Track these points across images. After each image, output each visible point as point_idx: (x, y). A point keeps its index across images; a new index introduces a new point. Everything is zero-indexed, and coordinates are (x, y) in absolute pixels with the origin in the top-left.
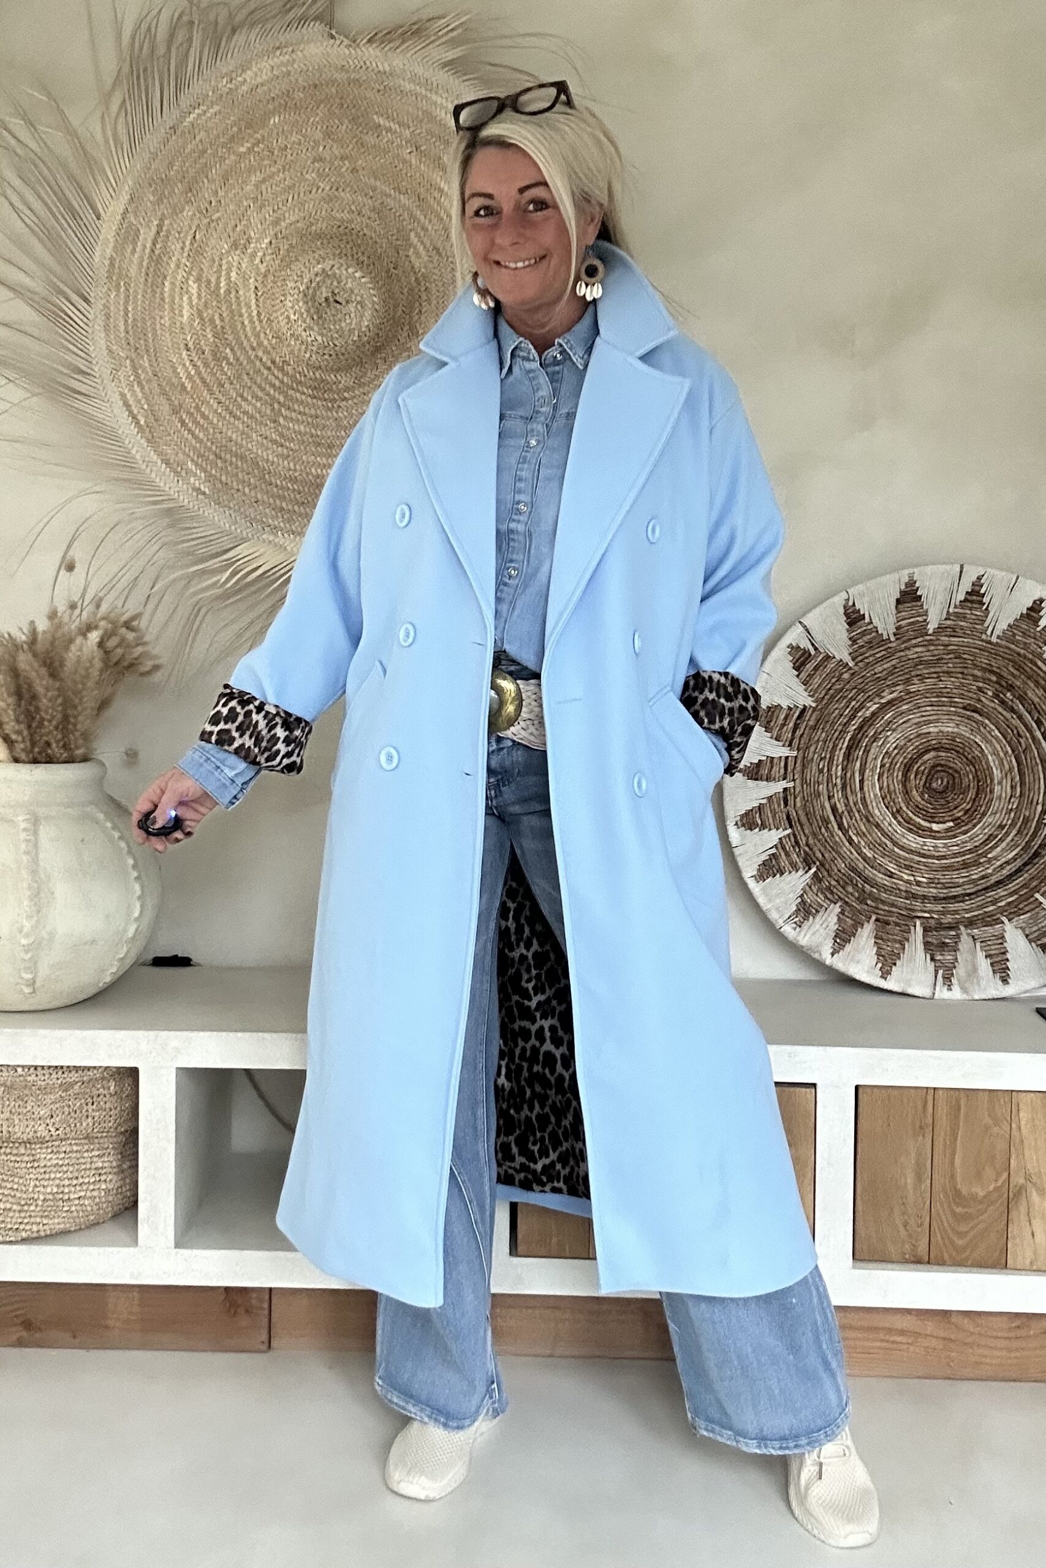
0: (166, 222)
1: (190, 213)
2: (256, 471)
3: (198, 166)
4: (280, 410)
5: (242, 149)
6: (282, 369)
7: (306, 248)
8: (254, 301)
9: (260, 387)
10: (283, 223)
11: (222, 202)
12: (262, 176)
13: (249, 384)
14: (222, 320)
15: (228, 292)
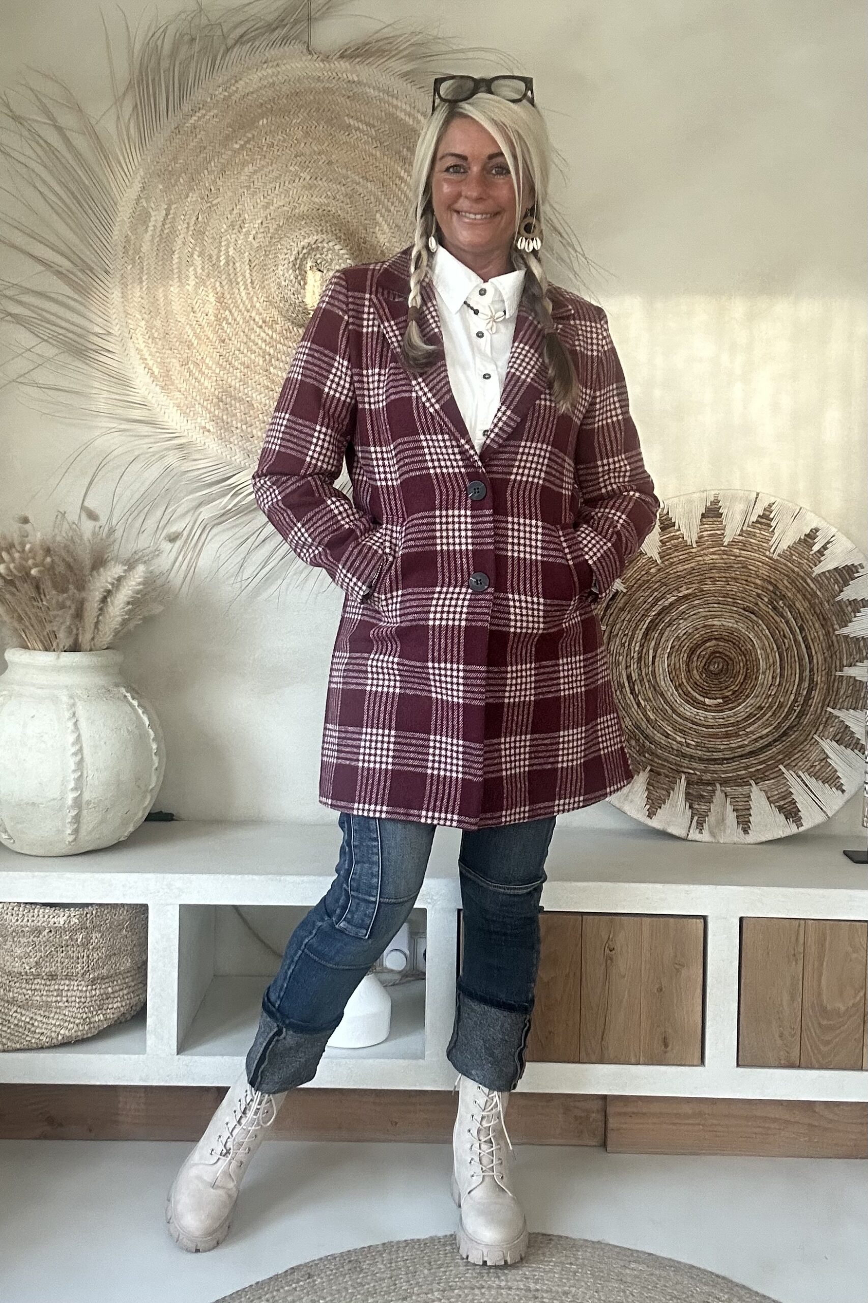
0: (174, 206)
1: (194, 199)
2: (252, 412)
3: (200, 159)
4: (270, 361)
5: (237, 146)
6: (271, 327)
7: (293, 227)
8: (248, 271)
9: (253, 342)
10: (272, 208)
11: (221, 189)
12: (254, 168)
13: (245, 340)
14: (222, 287)
15: (227, 264)
